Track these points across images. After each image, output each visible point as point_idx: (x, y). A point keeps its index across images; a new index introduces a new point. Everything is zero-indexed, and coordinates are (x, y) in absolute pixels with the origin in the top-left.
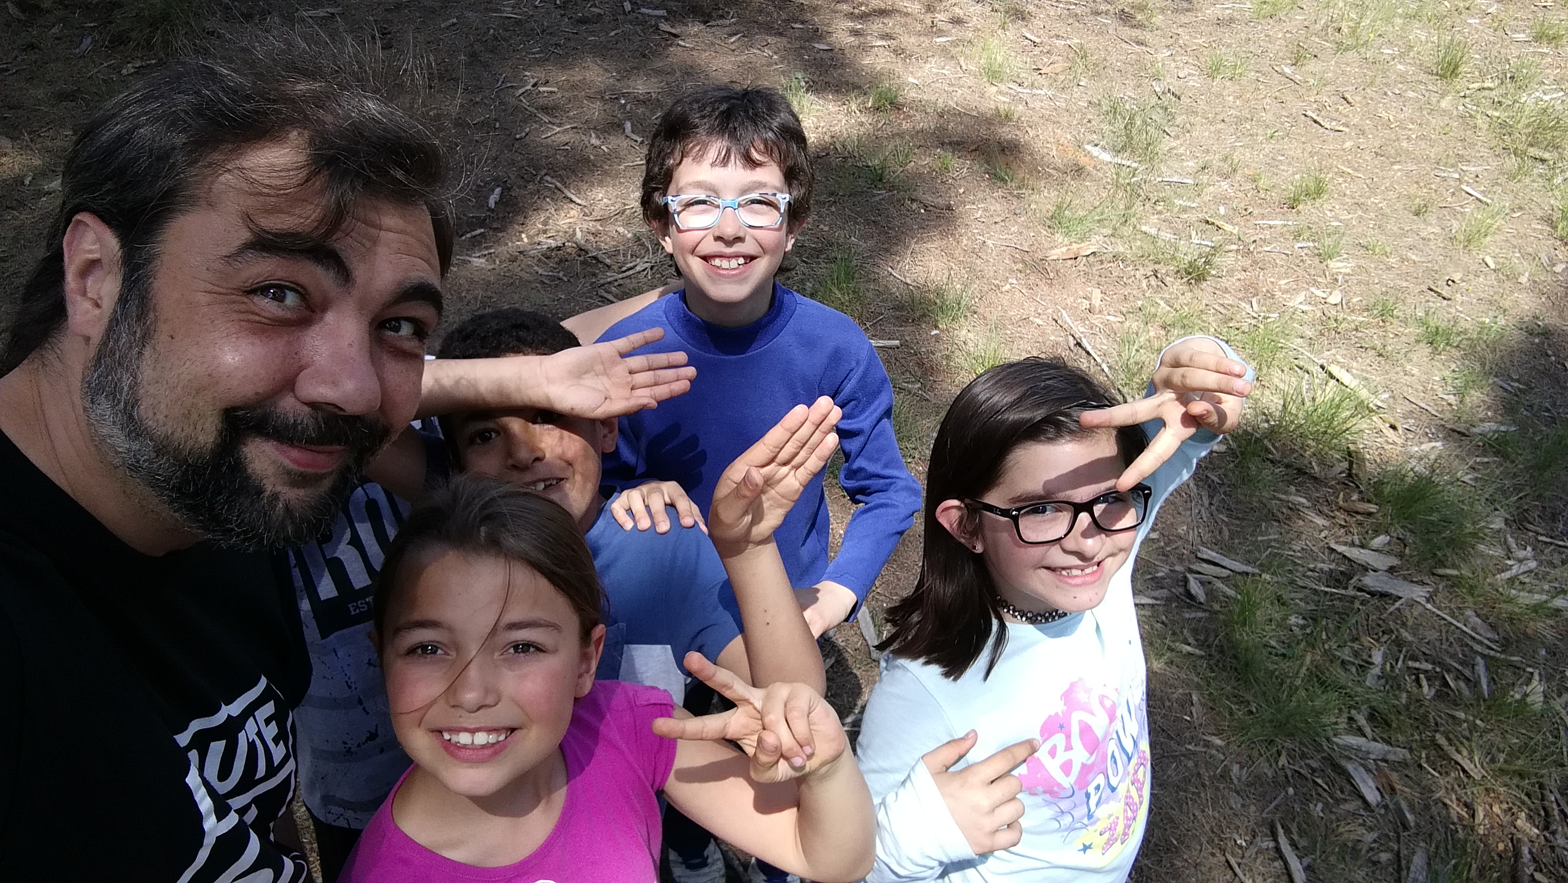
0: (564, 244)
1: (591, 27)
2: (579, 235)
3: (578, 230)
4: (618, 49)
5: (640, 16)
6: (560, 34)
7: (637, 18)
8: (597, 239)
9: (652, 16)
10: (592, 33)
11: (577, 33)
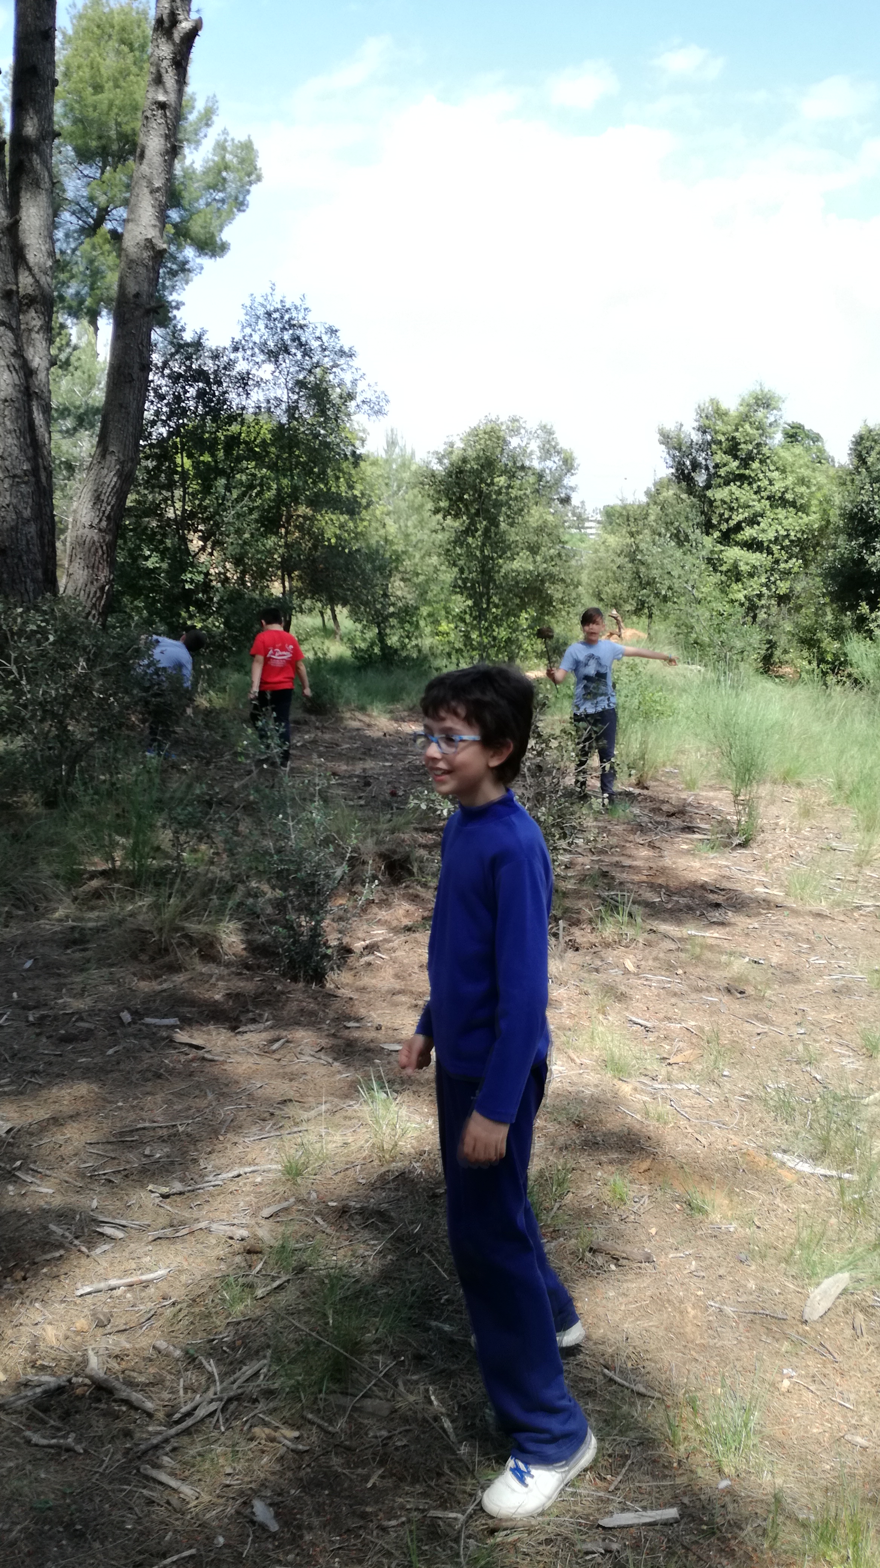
0: (69, 1381)
1: (80, 1046)
2: (94, 1363)
3: (91, 1353)
4: (120, 1071)
5: (144, 1028)
6: (38, 1057)
7: (140, 1030)
8: (124, 1365)
9: (160, 1026)
10: (83, 1053)
11: (61, 1055)
